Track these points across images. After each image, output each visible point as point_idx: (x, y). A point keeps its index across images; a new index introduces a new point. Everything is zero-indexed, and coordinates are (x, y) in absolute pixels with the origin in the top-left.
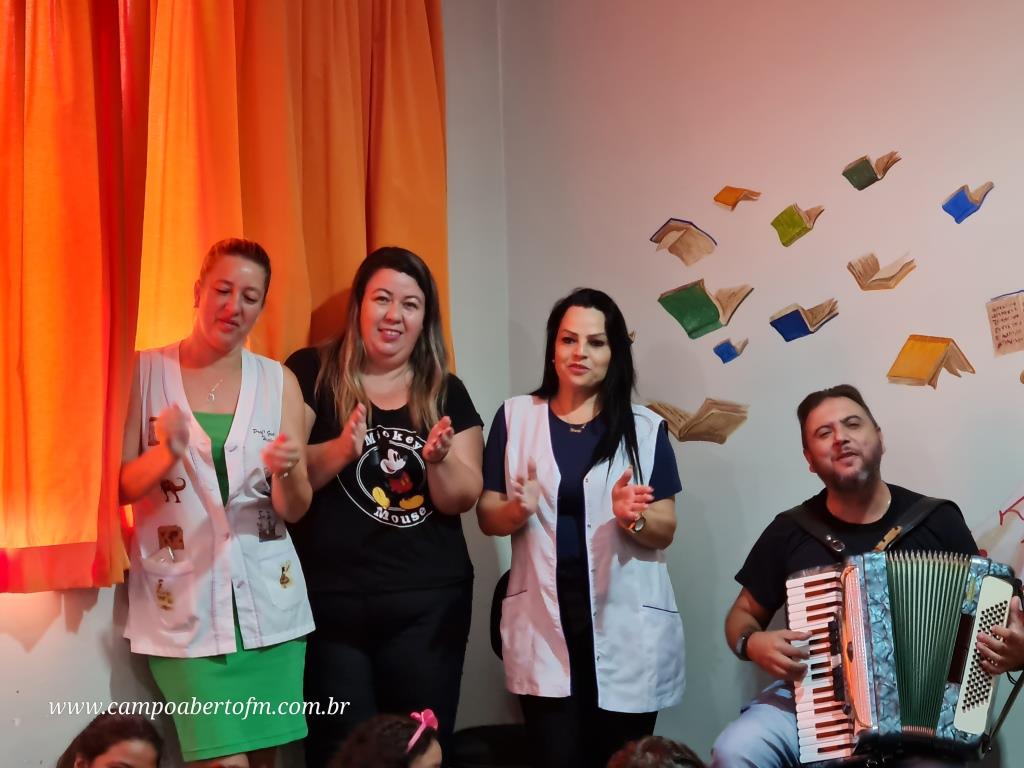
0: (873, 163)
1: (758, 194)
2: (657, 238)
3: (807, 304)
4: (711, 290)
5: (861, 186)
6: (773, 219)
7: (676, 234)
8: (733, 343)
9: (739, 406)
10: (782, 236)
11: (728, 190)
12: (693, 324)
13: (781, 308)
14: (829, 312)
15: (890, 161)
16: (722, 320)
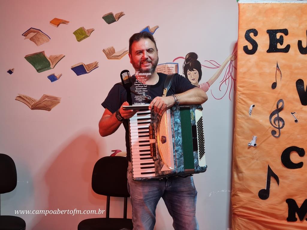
0: (114, 15)
1: (68, 22)
2: (25, 34)
3: (86, 62)
4: (48, 55)
5: (109, 23)
6: (74, 31)
7: (33, 34)
8: (56, 75)
9: (57, 98)
10: (77, 38)
11: (56, 19)
12: (39, 67)
13: (76, 64)
14: (95, 66)
15: (121, 15)
16: (51, 66)
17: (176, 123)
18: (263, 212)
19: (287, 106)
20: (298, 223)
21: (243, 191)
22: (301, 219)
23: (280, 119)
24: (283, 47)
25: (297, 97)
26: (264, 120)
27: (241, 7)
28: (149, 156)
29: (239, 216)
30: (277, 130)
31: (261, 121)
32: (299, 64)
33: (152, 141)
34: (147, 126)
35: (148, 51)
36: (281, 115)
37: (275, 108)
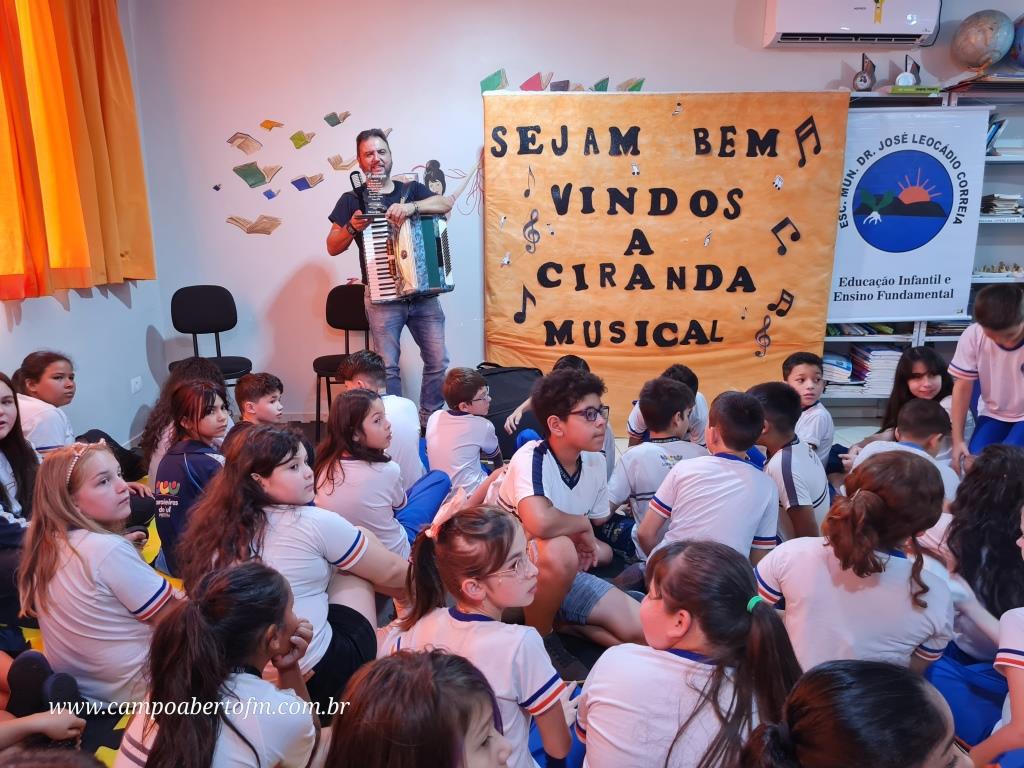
0: (338, 115)
1: (283, 125)
2: (231, 141)
3: (308, 175)
4: (261, 167)
5: (333, 126)
6: (291, 136)
7: (240, 140)
8: (273, 190)
9: (277, 219)
10: (295, 144)
11: (267, 122)
12: (253, 182)
13: (297, 176)
14: (321, 180)
15: (346, 115)
16: (267, 181)
17: (418, 235)
18: (519, 338)
19: (542, 217)
20: (557, 347)
21: (495, 315)
22: (560, 343)
23: (536, 232)
24: (535, 147)
25: (553, 206)
26: (517, 234)
27: (486, 100)
28: (388, 275)
29: (494, 343)
30: (531, 245)
31: (514, 235)
32: (554, 168)
33: (391, 257)
34: (384, 240)
35: (380, 152)
36: (536, 227)
37: (529, 219)
